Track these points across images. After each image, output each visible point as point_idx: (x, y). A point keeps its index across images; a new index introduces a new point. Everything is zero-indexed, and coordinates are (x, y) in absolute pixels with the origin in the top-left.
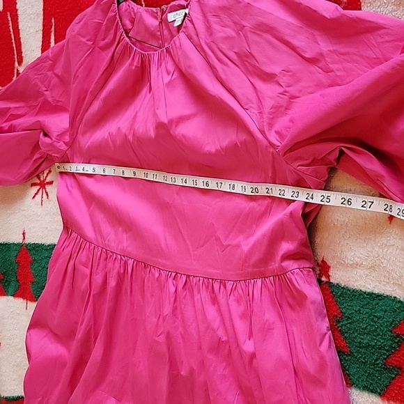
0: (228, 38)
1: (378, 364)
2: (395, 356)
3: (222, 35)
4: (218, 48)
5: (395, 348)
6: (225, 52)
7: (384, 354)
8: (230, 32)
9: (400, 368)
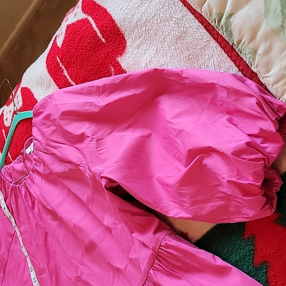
0: (54, 132)
1: (251, 270)
2: (257, 255)
3: (50, 132)
4: (52, 141)
5: (252, 249)
6: (56, 140)
7: (249, 259)
8: (53, 128)
9: (265, 262)
